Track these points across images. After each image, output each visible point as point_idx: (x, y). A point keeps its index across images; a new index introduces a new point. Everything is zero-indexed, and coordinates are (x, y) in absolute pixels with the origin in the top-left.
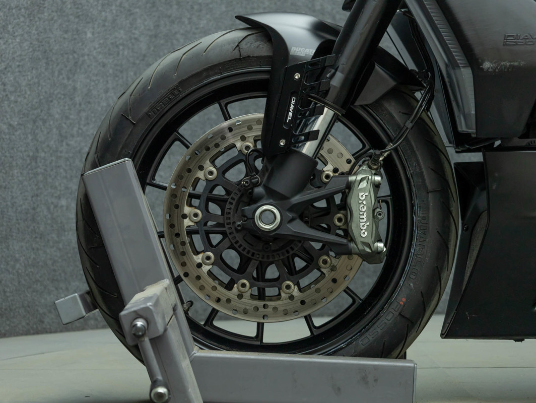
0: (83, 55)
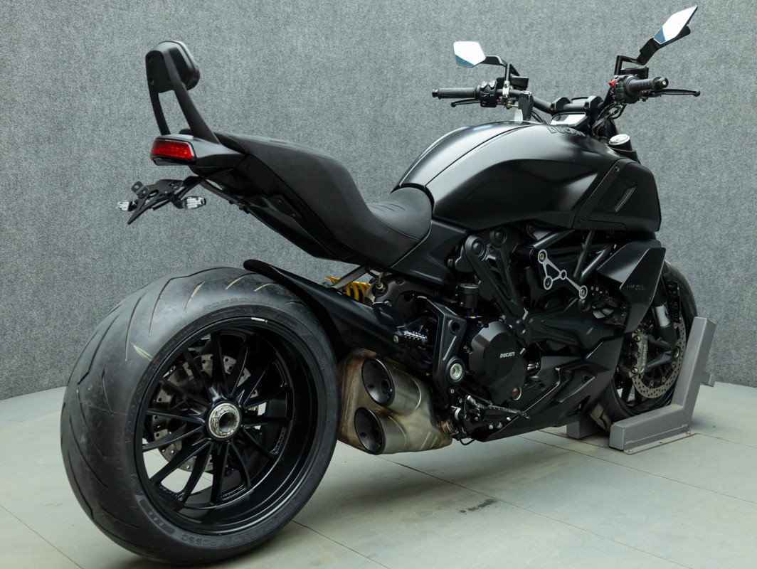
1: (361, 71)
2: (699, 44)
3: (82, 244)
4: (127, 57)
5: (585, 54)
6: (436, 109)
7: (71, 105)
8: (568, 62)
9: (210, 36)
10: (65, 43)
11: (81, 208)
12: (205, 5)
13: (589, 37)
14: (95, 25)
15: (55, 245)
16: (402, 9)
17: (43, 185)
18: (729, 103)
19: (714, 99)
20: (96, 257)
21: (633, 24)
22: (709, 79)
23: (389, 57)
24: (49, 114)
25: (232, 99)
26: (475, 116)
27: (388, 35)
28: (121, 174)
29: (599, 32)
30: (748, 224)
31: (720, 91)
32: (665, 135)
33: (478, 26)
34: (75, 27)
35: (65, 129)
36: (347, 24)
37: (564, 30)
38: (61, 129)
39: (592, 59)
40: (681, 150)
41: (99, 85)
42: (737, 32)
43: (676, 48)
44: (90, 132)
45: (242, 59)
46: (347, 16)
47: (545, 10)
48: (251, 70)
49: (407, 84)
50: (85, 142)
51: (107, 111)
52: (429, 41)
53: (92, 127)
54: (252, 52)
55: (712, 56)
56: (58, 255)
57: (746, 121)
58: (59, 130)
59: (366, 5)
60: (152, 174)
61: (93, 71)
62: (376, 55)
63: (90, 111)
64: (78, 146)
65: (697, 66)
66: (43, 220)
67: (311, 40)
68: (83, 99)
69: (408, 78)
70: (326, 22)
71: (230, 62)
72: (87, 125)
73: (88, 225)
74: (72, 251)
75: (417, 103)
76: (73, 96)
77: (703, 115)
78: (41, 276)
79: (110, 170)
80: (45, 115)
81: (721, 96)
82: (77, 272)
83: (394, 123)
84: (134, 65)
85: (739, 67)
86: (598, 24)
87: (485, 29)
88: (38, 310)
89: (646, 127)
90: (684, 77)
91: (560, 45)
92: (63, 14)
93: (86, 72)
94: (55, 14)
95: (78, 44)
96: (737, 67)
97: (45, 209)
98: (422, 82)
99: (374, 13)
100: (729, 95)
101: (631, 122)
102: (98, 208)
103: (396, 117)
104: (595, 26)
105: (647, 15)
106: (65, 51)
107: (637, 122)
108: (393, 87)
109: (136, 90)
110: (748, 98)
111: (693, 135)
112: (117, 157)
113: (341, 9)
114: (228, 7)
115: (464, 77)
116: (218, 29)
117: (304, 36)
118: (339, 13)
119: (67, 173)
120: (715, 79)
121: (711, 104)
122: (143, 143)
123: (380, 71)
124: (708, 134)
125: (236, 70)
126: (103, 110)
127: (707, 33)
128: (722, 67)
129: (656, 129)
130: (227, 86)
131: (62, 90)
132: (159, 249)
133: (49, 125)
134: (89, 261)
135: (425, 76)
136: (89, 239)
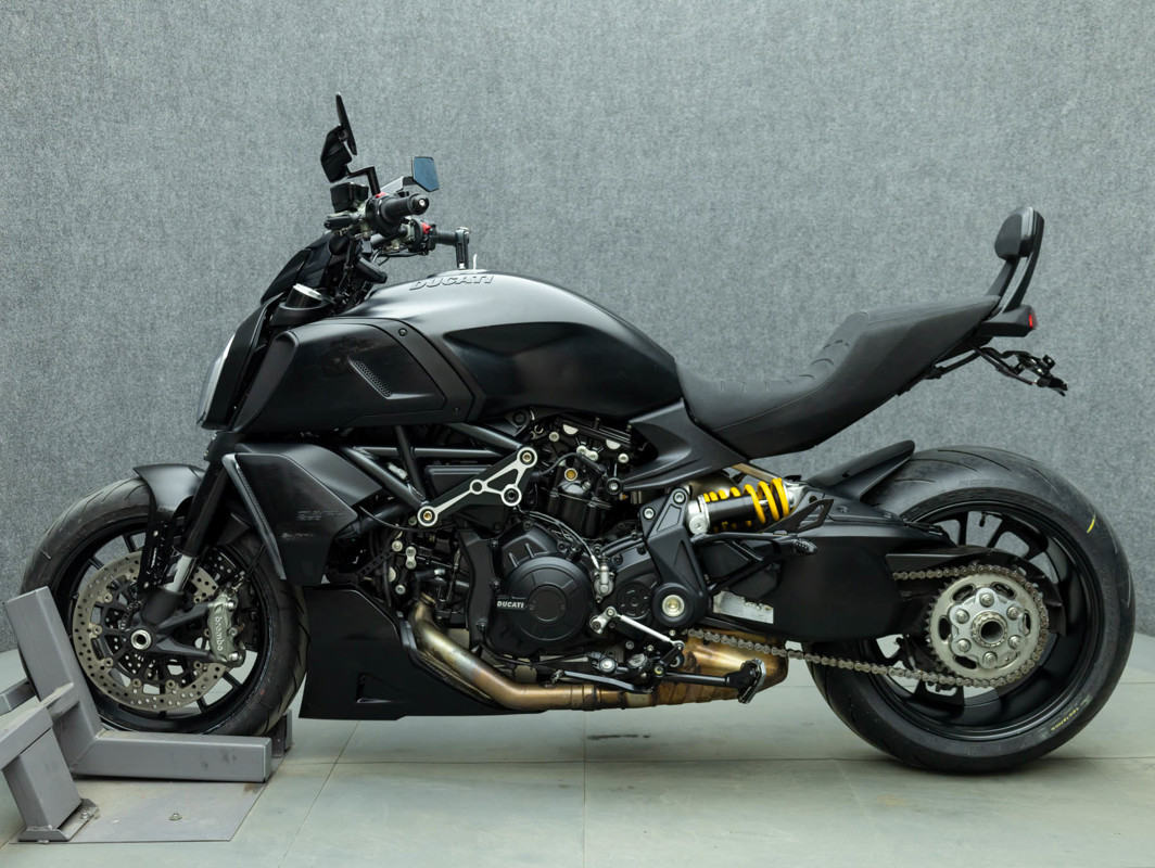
0: (156, 397)
1: (449, 194)
2: (896, 152)
3: (71, 443)
4: (127, 186)
5: (748, 166)
6: (553, 242)
7: (50, 255)
8: (726, 176)
9: (242, 153)
10: (40, 171)
11: (68, 394)
12: (234, 112)
13: (752, 143)
14: (81, 145)
15: (33, 446)
16: (503, 110)
17: (14, 366)
18: (938, 229)
19: (918, 224)
20: (92, 460)
21: (810, 126)
22: (910, 197)
23: (487, 174)
24: (19, 268)
25: (276, 238)
26: (607, 251)
27: (486, 146)
28: (123, 345)
29: (765, 135)
30: (968, 388)
31: (926, 213)
32: (857, 271)
33: (606, 131)
34: (53, 149)
35: (42, 288)
36: (429, 132)
37: (719, 134)
38: (37, 288)
39: (757, 173)
40: (878, 291)
41: (88, 226)
42: (944, 135)
43: (867, 157)
44: (78, 290)
45: (287, 183)
46: (429, 122)
47: (693, 109)
48: (300, 198)
49: (512, 210)
50: (72, 304)
51: (101, 261)
52: (540, 152)
53: (80, 283)
54: (300, 173)
55: (914, 167)
56: (37, 460)
57: (960, 251)
58: (34, 289)
59: (454, 107)
60: (167, 343)
61: (80, 208)
62: (470, 172)
63: (77, 261)
64: (63, 310)
65: (894, 180)
66: (14, 413)
67: (381, 155)
68: (66, 246)
69: (514, 203)
70: (400, 130)
71: (271, 187)
72: (74, 281)
73: (79, 416)
74: (57, 454)
75: (526, 235)
76: (52, 243)
77: (904, 244)
78: (14, 490)
79: (108, 340)
80: (13, 269)
81: (926, 219)
82: (65, 481)
83: (497, 263)
84: (137, 197)
85: (949, 181)
86: (764, 125)
87: (615, 135)
88: (11, 537)
89: (831, 261)
90: (878, 195)
91: (714, 155)
92: (35, 131)
93: (71, 209)
94: (24, 132)
95: (58, 172)
96: (945, 180)
97: (17, 397)
98: (533, 208)
99: (465, 116)
100: (937, 217)
101: (811, 254)
102: (92, 394)
103: (500, 255)
104: (759, 129)
105: (827, 113)
106: (40, 181)
107: (819, 256)
108: (494, 215)
109: (141, 231)
110: (962, 221)
111: (893, 270)
112: (117, 322)
113: (421, 113)
114: (266, 115)
115: (589, 199)
116: (253, 144)
117: (371, 150)
118: (417, 117)
119: (48, 347)
120: (918, 197)
121: (915, 230)
122: (153, 302)
123: (476, 194)
124: (912, 270)
125: (278, 200)
126: (95, 260)
127: (905, 137)
128: (927, 180)
129: (846, 264)
130: (268, 221)
131: (37, 234)
132: (180, 445)
133: (19, 283)
134: (82, 466)
135: (537, 200)
136: (81, 436)
